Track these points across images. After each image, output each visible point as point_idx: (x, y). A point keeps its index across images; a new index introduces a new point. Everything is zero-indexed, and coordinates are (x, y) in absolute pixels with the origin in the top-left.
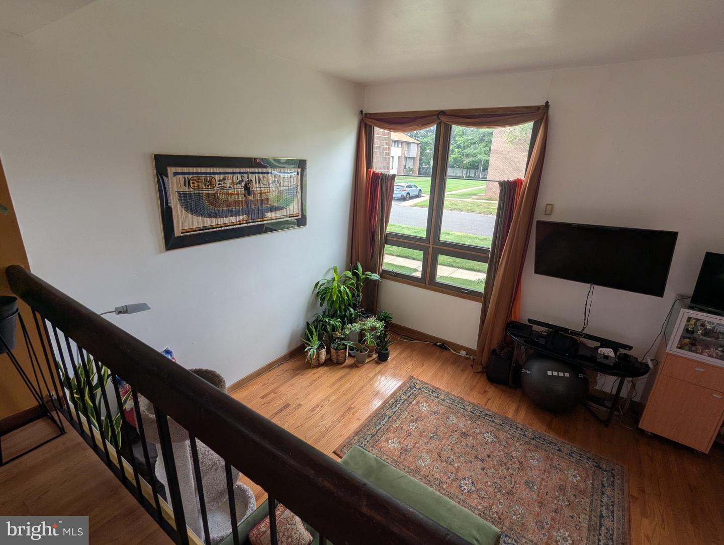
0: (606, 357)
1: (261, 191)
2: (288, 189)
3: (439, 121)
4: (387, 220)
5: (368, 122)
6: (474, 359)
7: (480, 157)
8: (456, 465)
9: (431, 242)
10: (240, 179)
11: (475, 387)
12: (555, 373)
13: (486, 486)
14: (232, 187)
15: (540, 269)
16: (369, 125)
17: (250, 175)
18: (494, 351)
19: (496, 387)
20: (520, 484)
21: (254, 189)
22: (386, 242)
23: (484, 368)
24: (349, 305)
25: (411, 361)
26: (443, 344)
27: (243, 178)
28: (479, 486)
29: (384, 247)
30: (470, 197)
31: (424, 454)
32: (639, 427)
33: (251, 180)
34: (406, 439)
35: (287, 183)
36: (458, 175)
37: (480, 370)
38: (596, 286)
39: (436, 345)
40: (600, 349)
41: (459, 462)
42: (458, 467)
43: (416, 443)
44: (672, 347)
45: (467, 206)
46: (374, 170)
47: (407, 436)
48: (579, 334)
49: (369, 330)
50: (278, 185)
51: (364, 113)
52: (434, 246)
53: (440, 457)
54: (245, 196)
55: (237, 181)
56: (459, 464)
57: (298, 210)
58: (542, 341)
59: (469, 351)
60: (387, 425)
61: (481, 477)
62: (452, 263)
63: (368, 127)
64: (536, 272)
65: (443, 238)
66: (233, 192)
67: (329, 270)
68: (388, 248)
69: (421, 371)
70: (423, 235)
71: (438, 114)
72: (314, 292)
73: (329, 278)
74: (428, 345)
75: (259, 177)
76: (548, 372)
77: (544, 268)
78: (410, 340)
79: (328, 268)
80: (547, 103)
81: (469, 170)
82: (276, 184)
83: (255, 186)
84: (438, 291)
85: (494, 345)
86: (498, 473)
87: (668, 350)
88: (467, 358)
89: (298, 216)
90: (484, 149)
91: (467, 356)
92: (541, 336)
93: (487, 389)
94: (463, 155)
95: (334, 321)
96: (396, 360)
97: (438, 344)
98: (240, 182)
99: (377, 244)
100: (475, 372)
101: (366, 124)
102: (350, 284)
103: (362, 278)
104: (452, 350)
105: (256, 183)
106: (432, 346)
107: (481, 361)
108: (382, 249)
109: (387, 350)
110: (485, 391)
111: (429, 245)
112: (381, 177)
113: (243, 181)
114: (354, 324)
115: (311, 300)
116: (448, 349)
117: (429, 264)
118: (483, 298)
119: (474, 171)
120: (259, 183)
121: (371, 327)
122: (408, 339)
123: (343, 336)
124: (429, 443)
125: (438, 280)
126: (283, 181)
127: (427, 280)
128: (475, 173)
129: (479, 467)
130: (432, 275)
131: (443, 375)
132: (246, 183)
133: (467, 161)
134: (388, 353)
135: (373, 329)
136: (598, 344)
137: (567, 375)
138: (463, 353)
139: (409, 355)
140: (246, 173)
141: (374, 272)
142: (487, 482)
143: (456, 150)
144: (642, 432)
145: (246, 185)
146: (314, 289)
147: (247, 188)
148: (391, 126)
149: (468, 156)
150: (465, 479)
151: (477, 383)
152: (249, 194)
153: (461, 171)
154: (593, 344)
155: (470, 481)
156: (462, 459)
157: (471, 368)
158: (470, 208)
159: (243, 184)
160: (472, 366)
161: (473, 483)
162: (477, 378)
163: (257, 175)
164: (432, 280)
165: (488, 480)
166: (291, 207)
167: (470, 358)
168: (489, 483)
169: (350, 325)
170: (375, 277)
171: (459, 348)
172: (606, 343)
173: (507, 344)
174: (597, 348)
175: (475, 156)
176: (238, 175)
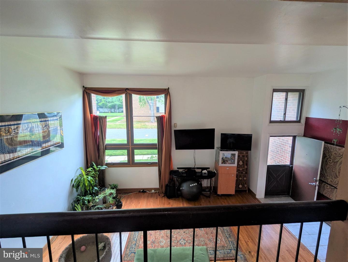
0: (205, 173)
1: (39, 132)
2: (54, 129)
3: (126, 93)
4: (105, 138)
5: (88, 91)
6: (158, 192)
7: (115, 103)
8: (175, 236)
9: (130, 145)
10: (27, 127)
11: (164, 203)
12: (193, 185)
13: (188, 238)
14: (22, 132)
15: (178, 148)
16: (88, 93)
17: (33, 124)
18: (167, 185)
19: (172, 200)
20: (197, 230)
21: (35, 131)
22: (106, 149)
23: (164, 194)
24: (94, 186)
25: (133, 203)
26: (143, 190)
27: (28, 126)
28: (186, 239)
29: (105, 151)
30: (117, 122)
31: (161, 240)
32: (218, 194)
33: (33, 127)
34: (150, 237)
35: (53, 126)
36: (106, 112)
37: (163, 195)
38: (196, 150)
39: (140, 192)
40: (203, 171)
41: (175, 235)
42: (176, 237)
43: (155, 237)
44: (220, 164)
45: (117, 126)
46: (94, 114)
47: (150, 236)
48: (194, 168)
49: (109, 195)
50: (48, 127)
51: (85, 87)
52: (132, 146)
53: (168, 237)
54: (30, 136)
55: (25, 128)
56: (176, 235)
57: (59, 140)
58: (185, 175)
59: (155, 189)
60: (139, 236)
61: (185, 236)
62: (123, 154)
63: (88, 94)
64: (176, 149)
65: (135, 142)
66: (23, 135)
67: (77, 170)
68: (107, 152)
69: (140, 206)
70: (126, 142)
71: (126, 90)
72: (71, 184)
73: (78, 174)
74: (136, 193)
75: (37, 124)
76: (190, 185)
77: (179, 147)
78: (127, 194)
79: (77, 169)
80: (169, 88)
81: (111, 109)
82: (47, 127)
83: (35, 130)
84: (137, 166)
85: (167, 183)
86: (190, 231)
87: (219, 166)
88: (155, 193)
89: (60, 143)
90: (117, 99)
91: (155, 192)
92: (183, 173)
93: (169, 202)
94: (107, 102)
95: (87, 197)
96: (126, 206)
97: (141, 191)
98: (27, 129)
99: (101, 150)
100: (161, 197)
101: (86, 92)
102: (92, 175)
103: (97, 170)
104: (148, 192)
105: (36, 128)
106: (139, 193)
107: (162, 191)
108: (104, 152)
109: (121, 202)
110: (169, 203)
111: (129, 146)
112: (99, 118)
113: (28, 127)
114: (99, 195)
115: (70, 190)
116: (146, 192)
117: (131, 155)
118: (158, 164)
119: (113, 109)
120: (38, 127)
121: (109, 194)
122: (126, 194)
123: (94, 204)
124: (161, 234)
125: (136, 161)
126: (51, 125)
127: (131, 163)
128: (114, 110)
129: (183, 232)
130: (133, 159)
131: (150, 204)
132: (30, 129)
133: (109, 105)
134: (122, 204)
135: (111, 194)
136: (201, 170)
137: (196, 184)
138: (153, 191)
139: (130, 201)
140: (30, 123)
141: (102, 165)
142: (188, 236)
143: (103, 100)
144: (218, 195)
145: (30, 130)
146: (71, 183)
147: (31, 131)
148: (103, 94)
149: (109, 102)
150: (180, 240)
151: (165, 201)
152: (33, 135)
153: (107, 110)
154: (200, 170)
155: (183, 239)
156: (176, 233)
157: (159, 196)
158: (119, 127)
159: (29, 129)
160: (159, 195)
161: (184, 239)
162: (164, 199)
163: (36, 123)
164: (133, 162)
165: (188, 235)
166: (56, 139)
167: (157, 192)
168: (189, 236)
169: (97, 196)
170: (103, 168)
171: (150, 190)
172: (203, 169)
173: (171, 180)
174: (202, 171)
175: (113, 103)
176: (26, 124)
